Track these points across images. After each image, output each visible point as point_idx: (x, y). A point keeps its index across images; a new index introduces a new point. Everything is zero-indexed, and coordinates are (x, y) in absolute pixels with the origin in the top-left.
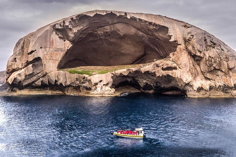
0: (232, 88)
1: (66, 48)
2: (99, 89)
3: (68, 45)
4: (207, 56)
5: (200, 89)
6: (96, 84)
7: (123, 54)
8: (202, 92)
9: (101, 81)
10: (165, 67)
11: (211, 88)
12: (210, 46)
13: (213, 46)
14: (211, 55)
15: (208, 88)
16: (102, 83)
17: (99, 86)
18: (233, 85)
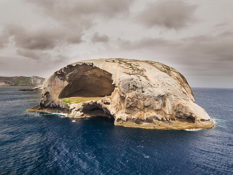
0: (144, 120)
1: (65, 86)
2: (72, 113)
3: (66, 83)
4: (127, 96)
5: (119, 120)
6: (72, 110)
7: (105, 88)
8: (121, 122)
9: (74, 108)
10: (105, 102)
11: (127, 120)
12: (132, 89)
13: (134, 89)
14: (130, 96)
15: (125, 119)
16: (75, 109)
17: (73, 111)
18: (145, 119)
